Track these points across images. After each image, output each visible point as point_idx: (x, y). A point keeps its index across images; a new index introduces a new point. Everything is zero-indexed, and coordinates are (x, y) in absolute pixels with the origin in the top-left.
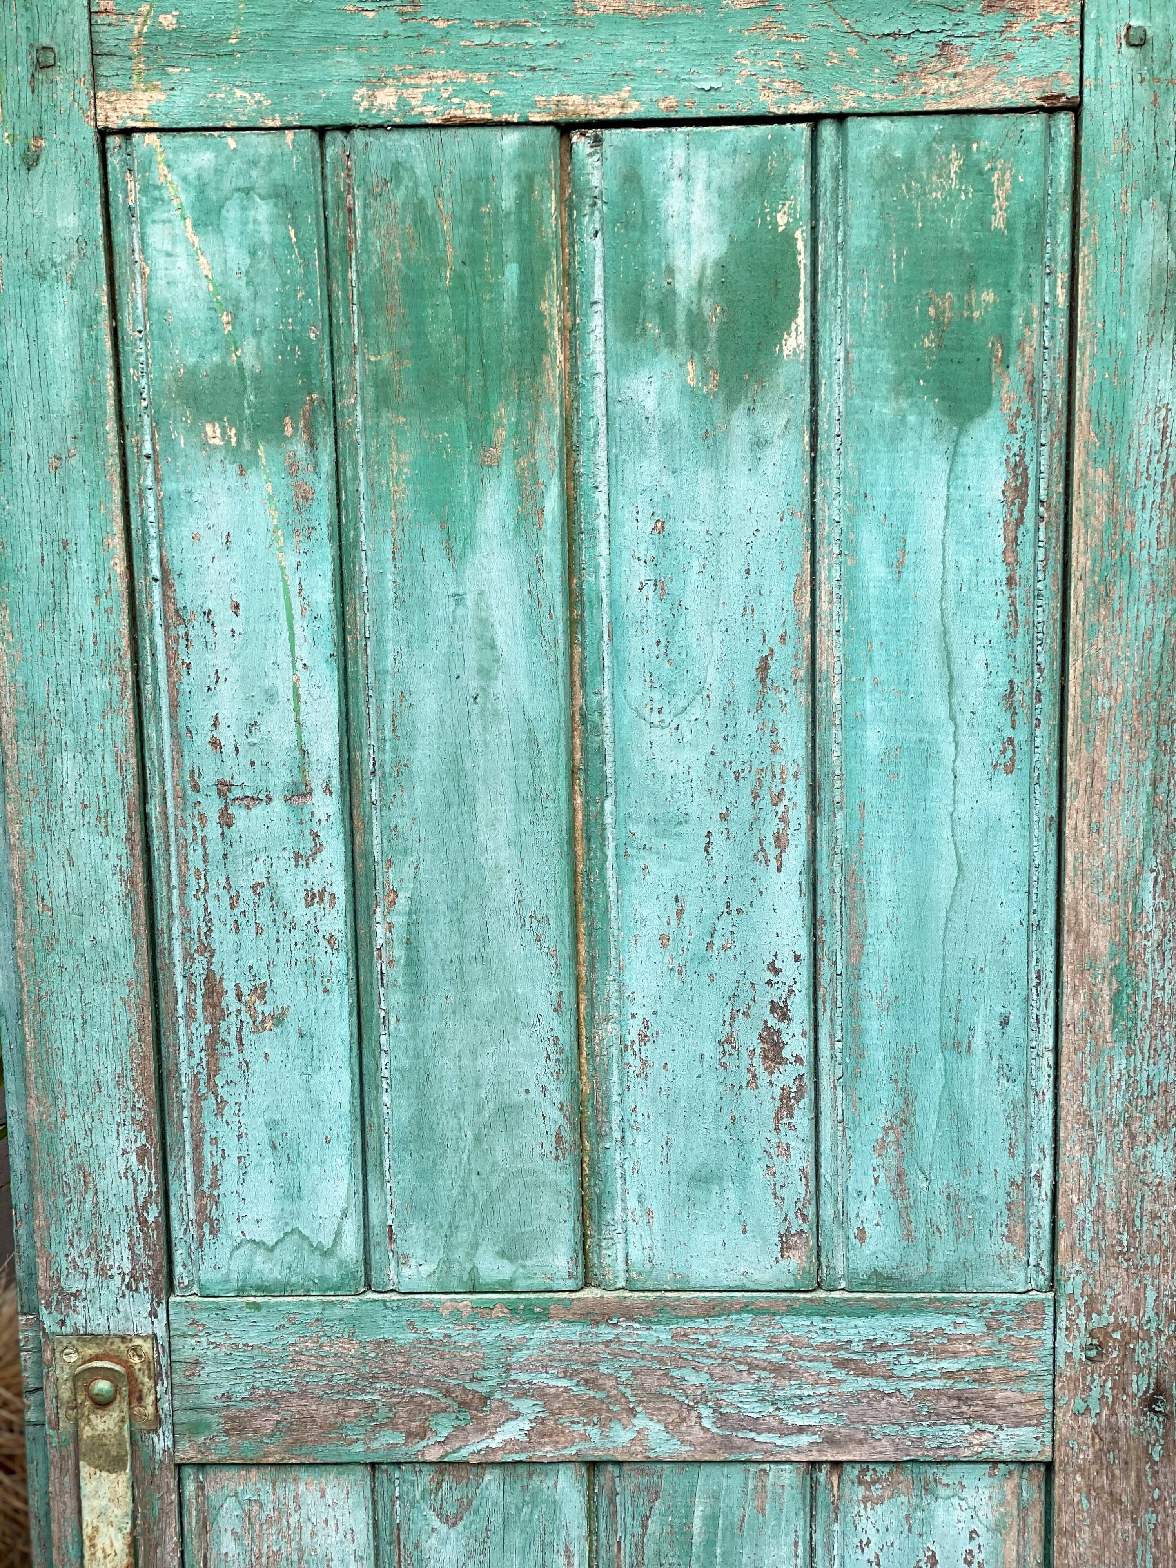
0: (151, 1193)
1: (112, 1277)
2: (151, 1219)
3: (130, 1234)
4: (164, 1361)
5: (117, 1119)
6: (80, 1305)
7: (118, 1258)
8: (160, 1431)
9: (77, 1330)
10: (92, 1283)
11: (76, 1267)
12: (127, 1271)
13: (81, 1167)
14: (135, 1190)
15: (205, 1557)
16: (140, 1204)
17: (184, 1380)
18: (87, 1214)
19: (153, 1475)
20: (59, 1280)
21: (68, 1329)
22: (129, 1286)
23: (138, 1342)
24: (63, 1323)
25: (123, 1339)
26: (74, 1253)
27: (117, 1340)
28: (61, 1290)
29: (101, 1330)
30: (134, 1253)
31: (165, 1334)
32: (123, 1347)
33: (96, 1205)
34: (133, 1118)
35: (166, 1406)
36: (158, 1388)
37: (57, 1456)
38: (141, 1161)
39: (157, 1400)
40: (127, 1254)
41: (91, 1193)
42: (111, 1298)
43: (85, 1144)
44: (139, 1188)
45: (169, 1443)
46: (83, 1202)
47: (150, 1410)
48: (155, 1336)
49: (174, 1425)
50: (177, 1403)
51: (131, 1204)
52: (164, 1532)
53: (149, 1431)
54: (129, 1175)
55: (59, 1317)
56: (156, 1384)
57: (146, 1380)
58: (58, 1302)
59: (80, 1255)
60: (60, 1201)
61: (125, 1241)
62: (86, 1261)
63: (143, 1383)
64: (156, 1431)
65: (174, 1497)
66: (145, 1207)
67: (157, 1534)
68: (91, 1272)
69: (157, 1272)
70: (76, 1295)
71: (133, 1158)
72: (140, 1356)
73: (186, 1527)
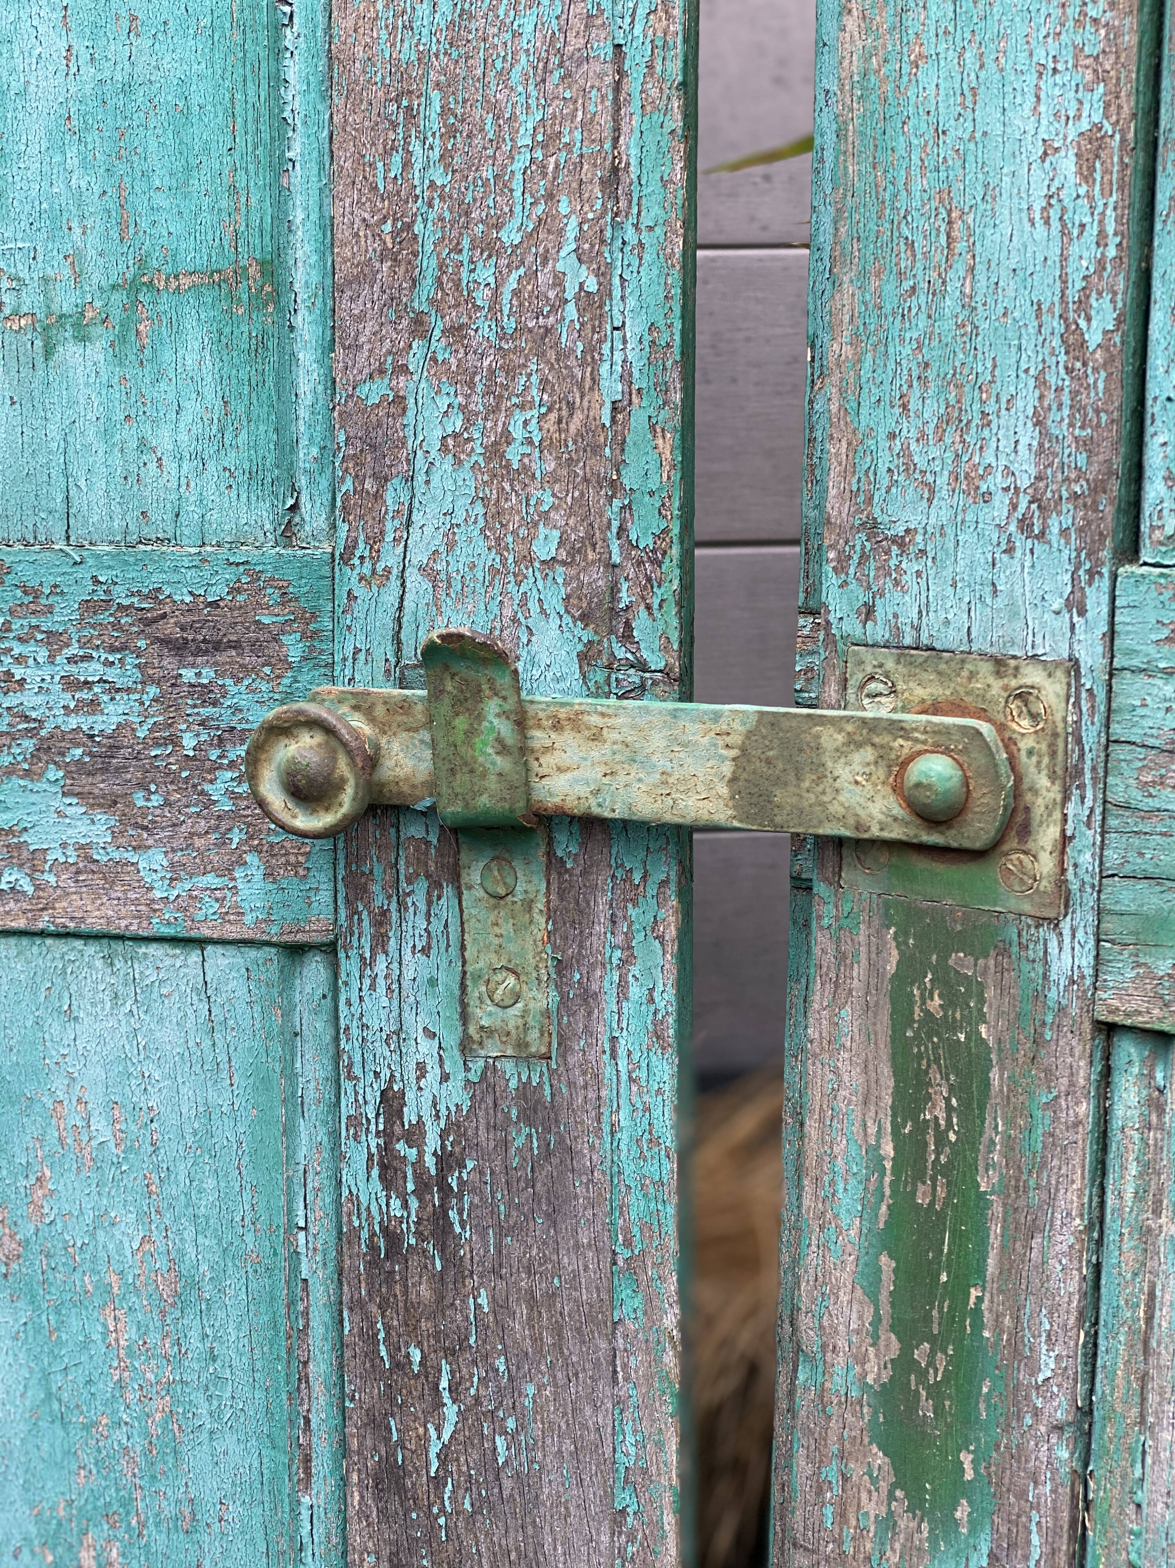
0: (1101, 264)
1: (986, 498)
2: (1094, 338)
3: (1041, 382)
4: (1091, 735)
5: (1040, 55)
6: (911, 567)
7: (1006, 445)
8: (1066, 926)
9: (898, 631)
10: (940, 513)
11: (909, 468)
12: (1024, 482)
13: (945, 194)
14: (1064, 258)
15: (1152, 1295)
16: (1073, 295)
17: (1136, 796)
18: (946, 326)
19: (1038, 1041)
20: (870, 500)
21: (878, 631)
22: (1025, 525)
23: (1033, 676)
24: (868, 612)
25: (999, 664)
26: (909, 430)
27: (986, 668)
28: (872, 527)
29: (951, 638)
30: (1045, 433)
31: (1101, 662)
32: (996, 687)
33: (968, 303)
34: (1078, 50)
35: (1086, 859)
36: (1071, 808)
37: (831, 950)
38: (1087, 176)
39: (1065, 840)
40: (1028, 436)
41: (960, 268)
42: (982, 556)
43: (957, 131)
44: (1074, 250)
45: (1086, 961)
46: (937, 293)
47: (1046, 864)
48: (1073, 666)
49: (1100, 913)
50: (1112, 857)
51: (1049, 296)
52: (1051, 1200)
53: (1040, 921)
54: (1055, 214)
55: (863, 597)
56: (1066, 798)
57: (1043, 781)
58: (864, 558)
59: (922, 437)
60: (890, 288)
61: (1027, 402)
62: (934, 452)
63: (1035, 792)
64: (1056, 925)
65: (1085, 1109)
66: (1083, 305)
67: (1034, 1197)
68: (942, 480)
69: (1098, 487)
70: (901, 542)
71: (1068, 164)
72: (1034, 717)
73: (1111, 1200)
